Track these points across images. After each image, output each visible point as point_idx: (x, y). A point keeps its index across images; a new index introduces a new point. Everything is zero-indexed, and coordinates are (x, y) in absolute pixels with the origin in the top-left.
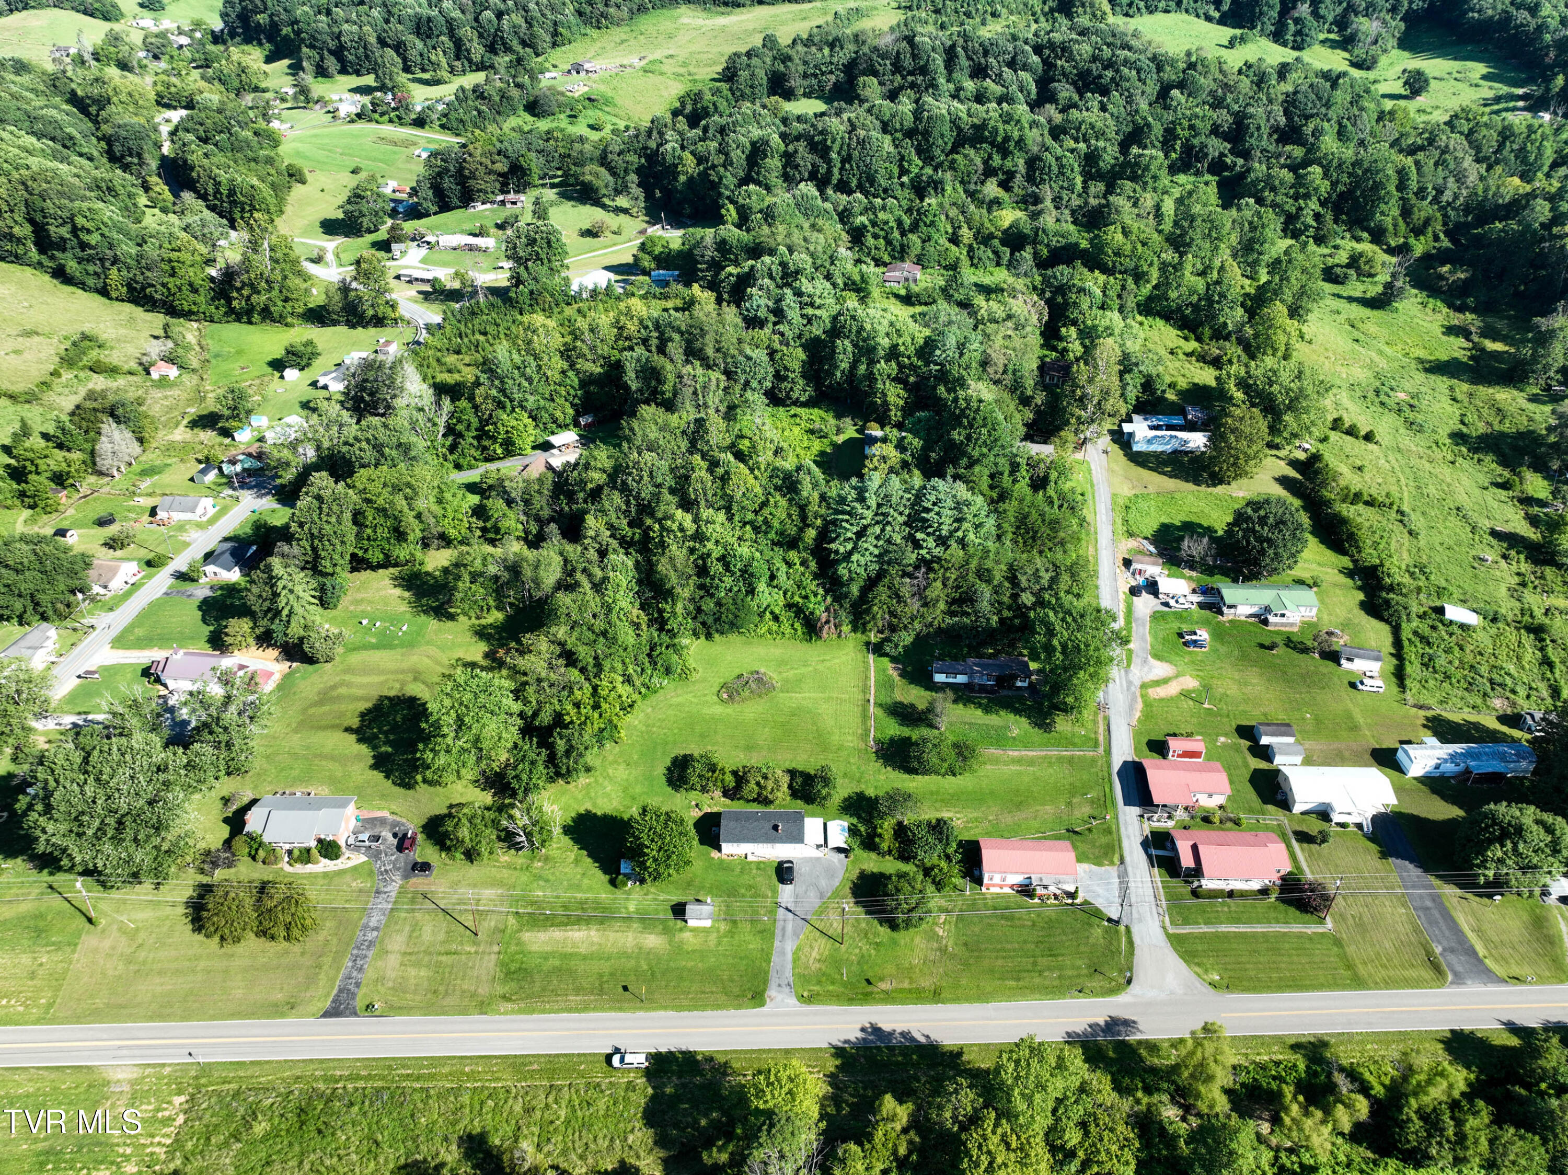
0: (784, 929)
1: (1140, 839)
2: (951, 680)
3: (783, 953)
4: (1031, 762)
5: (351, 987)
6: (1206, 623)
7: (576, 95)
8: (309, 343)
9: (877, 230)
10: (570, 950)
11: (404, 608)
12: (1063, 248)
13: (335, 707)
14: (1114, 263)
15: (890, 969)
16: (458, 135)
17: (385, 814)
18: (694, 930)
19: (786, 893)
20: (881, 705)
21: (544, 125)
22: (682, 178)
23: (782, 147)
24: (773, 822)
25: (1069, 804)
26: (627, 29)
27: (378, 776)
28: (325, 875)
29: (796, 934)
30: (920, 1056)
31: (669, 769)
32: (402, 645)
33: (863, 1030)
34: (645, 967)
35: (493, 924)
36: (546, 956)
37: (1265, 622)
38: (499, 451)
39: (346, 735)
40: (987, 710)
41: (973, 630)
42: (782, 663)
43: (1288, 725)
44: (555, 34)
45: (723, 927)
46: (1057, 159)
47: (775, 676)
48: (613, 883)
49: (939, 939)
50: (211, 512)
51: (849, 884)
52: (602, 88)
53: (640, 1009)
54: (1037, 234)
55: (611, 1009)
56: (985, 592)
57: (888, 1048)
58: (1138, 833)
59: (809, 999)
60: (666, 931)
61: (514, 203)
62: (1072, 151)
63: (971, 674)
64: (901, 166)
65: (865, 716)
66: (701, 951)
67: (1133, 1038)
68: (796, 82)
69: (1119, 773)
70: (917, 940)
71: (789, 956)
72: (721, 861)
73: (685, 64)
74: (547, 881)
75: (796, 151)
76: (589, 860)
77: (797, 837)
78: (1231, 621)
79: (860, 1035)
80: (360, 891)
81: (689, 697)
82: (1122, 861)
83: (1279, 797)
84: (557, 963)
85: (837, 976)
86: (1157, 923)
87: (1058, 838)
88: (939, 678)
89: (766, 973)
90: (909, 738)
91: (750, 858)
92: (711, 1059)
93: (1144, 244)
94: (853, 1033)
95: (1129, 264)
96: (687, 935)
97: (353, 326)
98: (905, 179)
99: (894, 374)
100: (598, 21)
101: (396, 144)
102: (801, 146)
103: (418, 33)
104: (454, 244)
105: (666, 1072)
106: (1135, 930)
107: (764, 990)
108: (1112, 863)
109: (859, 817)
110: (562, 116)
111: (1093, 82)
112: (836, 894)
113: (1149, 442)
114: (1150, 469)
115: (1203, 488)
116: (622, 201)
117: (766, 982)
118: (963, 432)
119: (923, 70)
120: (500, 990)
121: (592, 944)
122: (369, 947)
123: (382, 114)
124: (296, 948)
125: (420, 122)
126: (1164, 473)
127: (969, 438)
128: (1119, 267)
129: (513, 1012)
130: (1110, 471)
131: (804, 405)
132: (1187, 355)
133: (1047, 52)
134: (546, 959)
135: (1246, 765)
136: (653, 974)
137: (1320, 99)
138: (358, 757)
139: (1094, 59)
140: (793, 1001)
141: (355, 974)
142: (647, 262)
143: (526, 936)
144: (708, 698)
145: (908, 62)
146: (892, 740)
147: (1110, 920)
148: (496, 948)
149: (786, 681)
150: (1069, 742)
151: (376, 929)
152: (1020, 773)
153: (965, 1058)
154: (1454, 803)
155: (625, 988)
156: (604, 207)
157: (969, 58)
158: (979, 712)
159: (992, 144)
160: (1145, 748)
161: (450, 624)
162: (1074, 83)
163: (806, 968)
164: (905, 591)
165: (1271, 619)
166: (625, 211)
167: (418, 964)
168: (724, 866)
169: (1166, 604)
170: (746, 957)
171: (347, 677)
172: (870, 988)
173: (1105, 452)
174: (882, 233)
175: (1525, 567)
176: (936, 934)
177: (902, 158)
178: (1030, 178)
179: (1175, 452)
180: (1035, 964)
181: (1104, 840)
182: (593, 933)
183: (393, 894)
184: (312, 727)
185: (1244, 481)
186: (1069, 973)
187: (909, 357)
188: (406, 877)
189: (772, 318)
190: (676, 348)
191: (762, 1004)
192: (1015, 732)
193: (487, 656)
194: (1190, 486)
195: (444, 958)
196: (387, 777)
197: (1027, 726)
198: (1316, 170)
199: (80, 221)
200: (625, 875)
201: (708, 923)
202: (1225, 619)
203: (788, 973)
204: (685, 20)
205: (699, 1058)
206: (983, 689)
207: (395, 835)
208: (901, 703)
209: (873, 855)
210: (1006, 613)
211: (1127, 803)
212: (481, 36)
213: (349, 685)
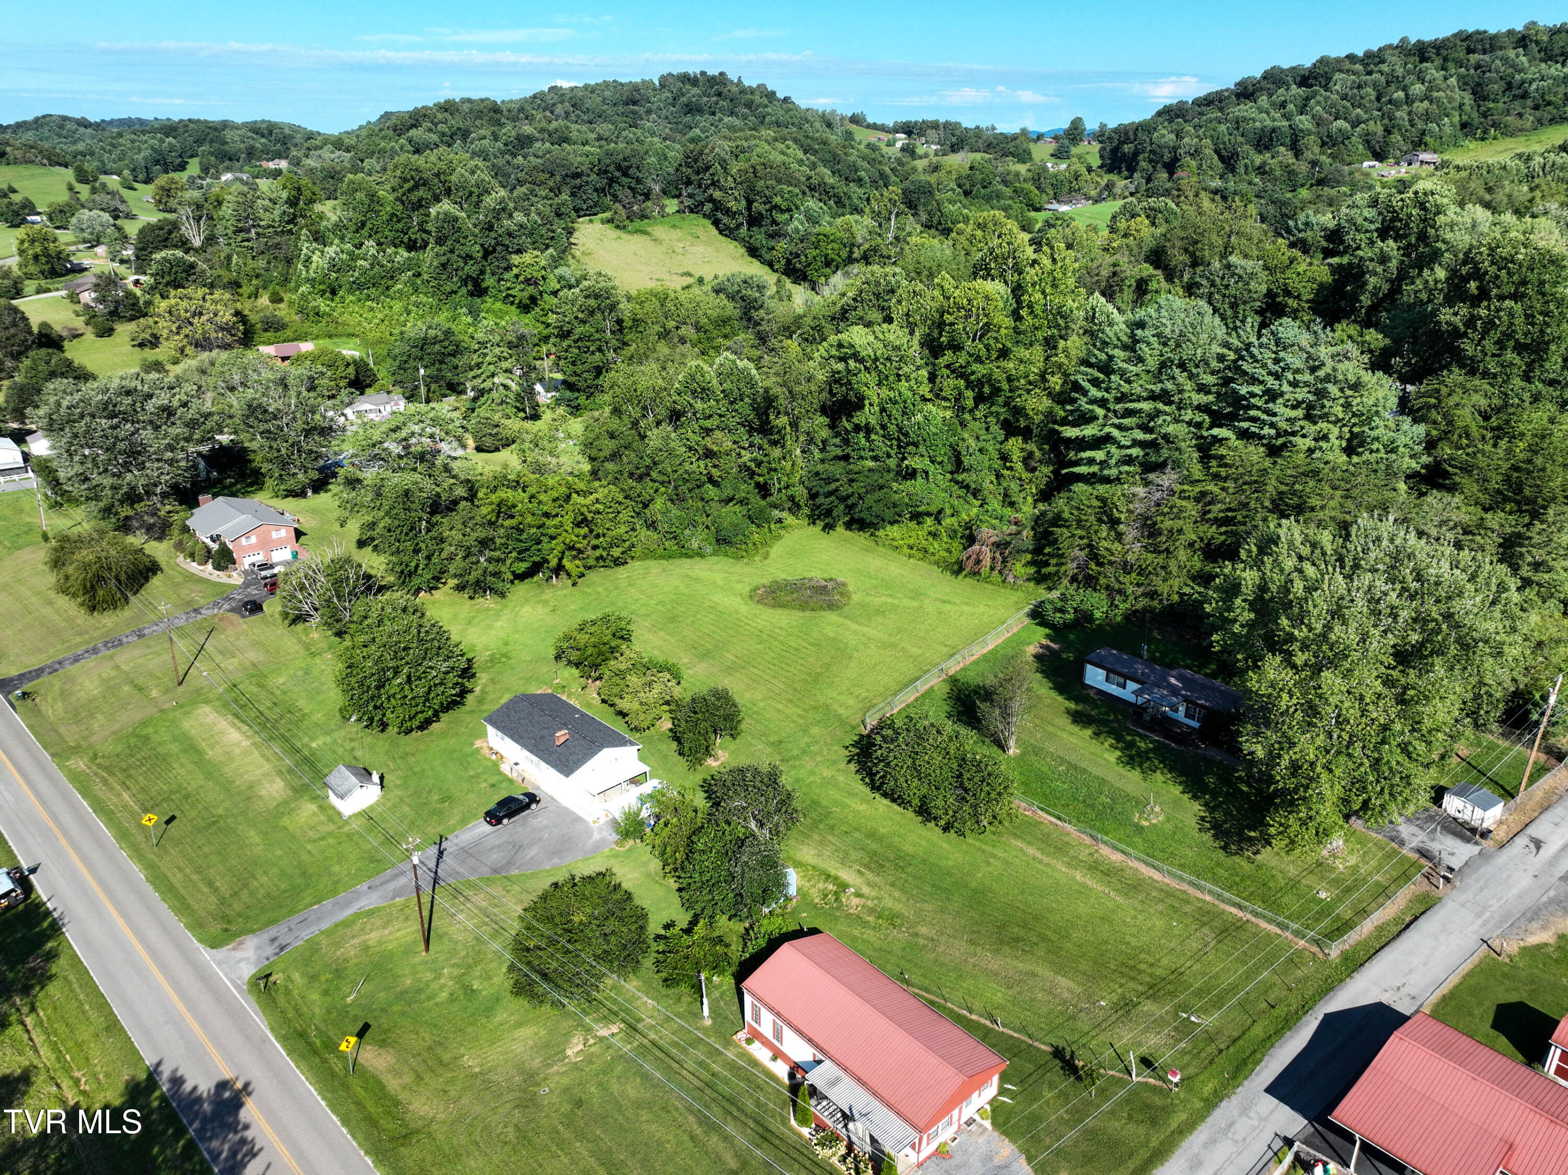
2: (1113, 689)
3: (347, 904)
4: (1134, 887)
5: (47, 671)
10: (202, 746)
20: (954, 682)
25: (1125, 1008)
28: (194, 576)
29: (397, 893)
33: (222, 1085)
34: (220, 811)
35: (205, 683)
36: (179, 738)
40: (1133, 760)
42: (885, 585)
47: (857, 595)
49: (554, 1057)
51: (561, 877)
57: (191, 1146)
59: (263, 989)
60: (303, 790)
65: (907, 685)
66: (287, 835)
69: (1329, 1019)
70: (526, 1032)
71: (345, 914)
72: (474, 752)
77: (572, 764)
79: (205, 1089)
81: (719, 577)
84: (175, 751)
85: (344, 988)
88: (1095, 676)
89: (292, 912)
91: (505, 768)
96: (310, 808)
107: (251, 931)
117: (272, 923)
120: (104, 746)
121: (227, 754)
122: (112, 647)
124: (81, 618)
127: (1470, 322)
129: (69, 772)
134: (175, 740)
136: (212, 824)
140: (247, 972)
141: (68, 662)
143: (203, 710)
148: (168, 705)
149: (865, 606)
150: (1263, 896)
151: (141, 636)
152: (1083, 892)
155: (170, 820)
158: (1112, 756)
163: (336, 944)
167: (106, 682)
170: (310, 877)
172: (345, 1043)
176: (562, 1046)
182: (246, 743)
183: (200, 617)
188: (232, 610)
191: (214, 944)
192: (1153, 819)
195: (127, 688)
197: (1191, 822)
199: (777, 200)
203: (308, 933)
205: (49, 945)
206: (1163, 725)
211: (1278, 1089)
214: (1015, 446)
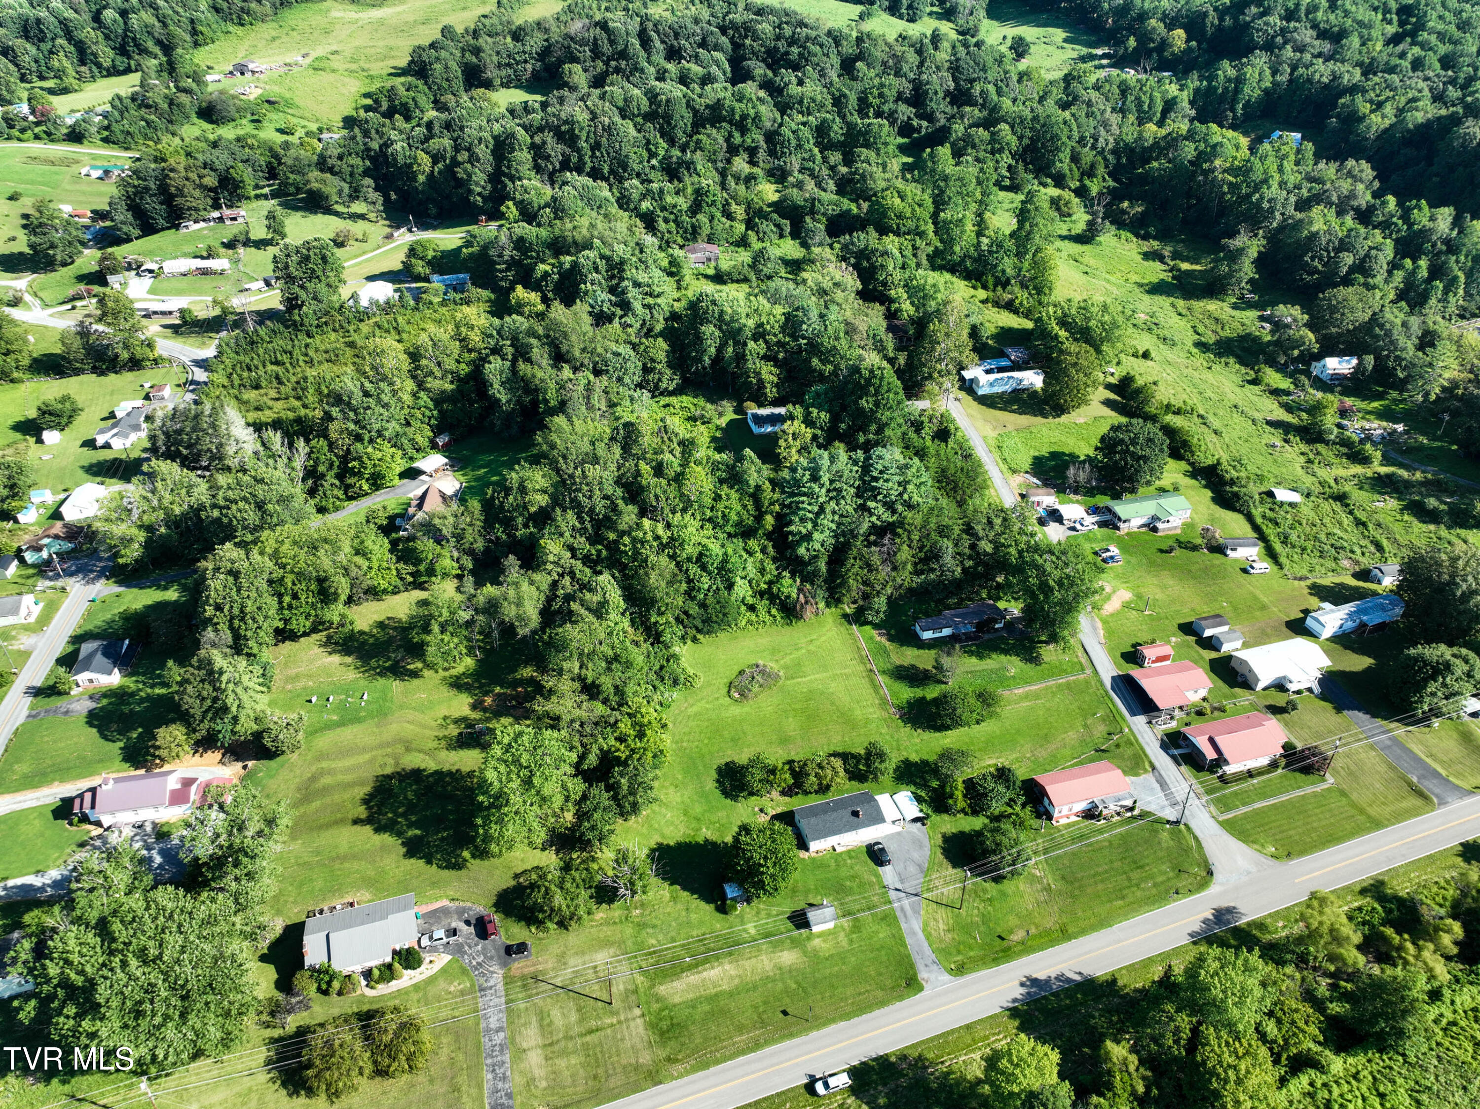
0: (902, 909)
1: (1157, 744)
2: (938, 635)
3: (914, 934)
4: (1037, 696)
5: (504, 1100)
6: (1110, 539)
7: (252, 98)
8: (65, 399)
9: (666, 214)
10: (713, 991)
11: (352, 675)
12: (839, 216)
13: (328, 800)
14: (898, 225)
15: (1013, 921)
16: (127, 149)
17: (445, 902)
18: (820, 935)
19: (888, 873)
20: (884, 672)
21: (228, 132)
22: (421, 178)
23: (529, 140)
24: (850, 810)
25: (1086, 726)
26: (275, 25)
27: (418, 864)
28: (416, 987)
29: (916, 911)
30: (1084, 994)
31: (718, 781)
32: (371, 715)
33: (1022, 985)
34: (794, 986)
35: (621, 987)
36: (693, 1004)
37: (1155, 529)
38: (366, 487)
39: (358, 828)
40: (980, 657)
41: (939, 584)
42: (774, 651)
43: (1218, 616)
44: (194, 32)
45: (845, 922)
46: (794, 132)
47: (773, 665)
48: (723, 909)
49: (1039, 880)
50: (37, 610)
51: (939, 851)
52: (276, 89)
53: (810, 1029)
54: (813, 205)
55: (783, 1038)
56: (947, 546)
57: (1053, 994)
58: (1153, 738)
59: (960, 970)
60: (795, 943)
61: (234, 219)
62: (804, 124)
63: (955, 626)
64: (649, 150)
65: (875, 687)
66: (839, 954)
67: (1242, 922)
68: (491, 73)
69: (1113, 689)
70: (1021, 886)
71: (921, 935)
72: (813, 860)
73: (354, 60)
74: (654, 926)
75: (544, 143)
76: (686, 894)
77: (878, 818)
78: (1128, 534)
79: (1023, 990)
80: (462, 993)
81: (703, 704)
82: (1154, 768)
83: (1239, 679)
84: (706, 1008)
85: (972, 941)
86: (1207, 815)
87: (1092, 760)
88: (927, 635)
89: (908, 956)
90: (924, 698)
91: (839, 849)
92: (903, 1057)
93: (920, 206)
94: (1018, 992)
95: (911, 224)
96: (816, 942)
97: (102, 373)
98: (654, 162)
99: (762, 352)
100: (239, 17)
101: (53, 163)
102: (549, 137)
103: (27, 38)
104: (183, 270)
105: (869, 1084)
106: (1192, 825)
107: (915, 974)
108: (1146, 771)
109: (915, 784)
110: (244, 121)
111: (782, 59)
112: (932, 861)
113: (991, 385)
114: (1000, 409)
115: (1050, 419)
116: (358, 207)
117: (912, 966)
118: (870, 399)
119: (623, 54)
120: (662, 1054)
121: (732, 978)
122: (501, 1051)
123: (23, 131)
124: (421, 1078)
125: (75, 136)
126: (1013, 411)
127: (877, 404)
128: (903, 229)
129: (688, 1072)
130: (969, 416)
131: (671, 394)
132: (982, 302)
133: (731, 32)
134: (694, 1007)
135: (1202, 658)
136: (805, 991)
137: (978, 64)
138: (383, 848)
139: (778, 38)
140: (946, 977)
141: (500, 1085)
142: (420, 268)
143: (662, 989)
144: (721, 701)
145: (606, 48)
146: (908, 702)
147: (1168, 822)
148: (637, 1012)
149: (786, 667)
150: (1059, 670)
151: (499, 1029)
152: (1032, 708)
153: (1120, 983)
154: (1363, 654)
155: (785, 1013)
156: (337, 214)
157: (663, 42)
158: (974, 659)
159: (731, 122)
160: (1122, 661)
161: (416, 682)
162: (764, 61)
163: (941, 941)
164: (876, 560)
165: (1160, 526)
166: (362, 217)
167: (564, 1053)
168: (818, 864)
169: (1073, 529)
170: (882, 947)
171: (324, 764)
172: (1005, 943)
173: (957, 399)
174: (672, 217)
175: (1304, 447)
176: (1034, 876)
177: (648, 142)
178: (772, 153)
179: (1015, 391)
180: (1129, 879)
181: (1129, 752)
182: (727, 967)
183: (500, 986)
184: (311, 829)
185: (1083, 409)
186: (1160, 879)
187: (775, 335)
188: (504, 965)
189: (619, 312)
190: (539, 353)
191: (920, 988)
192: (1013, 672)
193: (474, 707)
194: (1039, 420)
195: (588, 1038)
196: (429, 862)
197: (1020, 663)
198: (1004, 127)
200: (732, 899)
201: (831, 925)
202: (1122, 532)
203: (927, 951)
204: (335, 14)
205: (893, 1059)
206: (968, 637)
207: (468, 923)
208: (901, 666)
209: (945, 817)
210: (969, 563)
211: (1133, 714)
212: (107, 37)
213: (330, 772)
214: (753, 544)
